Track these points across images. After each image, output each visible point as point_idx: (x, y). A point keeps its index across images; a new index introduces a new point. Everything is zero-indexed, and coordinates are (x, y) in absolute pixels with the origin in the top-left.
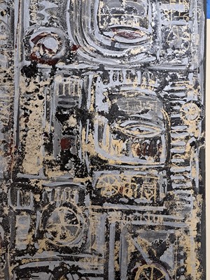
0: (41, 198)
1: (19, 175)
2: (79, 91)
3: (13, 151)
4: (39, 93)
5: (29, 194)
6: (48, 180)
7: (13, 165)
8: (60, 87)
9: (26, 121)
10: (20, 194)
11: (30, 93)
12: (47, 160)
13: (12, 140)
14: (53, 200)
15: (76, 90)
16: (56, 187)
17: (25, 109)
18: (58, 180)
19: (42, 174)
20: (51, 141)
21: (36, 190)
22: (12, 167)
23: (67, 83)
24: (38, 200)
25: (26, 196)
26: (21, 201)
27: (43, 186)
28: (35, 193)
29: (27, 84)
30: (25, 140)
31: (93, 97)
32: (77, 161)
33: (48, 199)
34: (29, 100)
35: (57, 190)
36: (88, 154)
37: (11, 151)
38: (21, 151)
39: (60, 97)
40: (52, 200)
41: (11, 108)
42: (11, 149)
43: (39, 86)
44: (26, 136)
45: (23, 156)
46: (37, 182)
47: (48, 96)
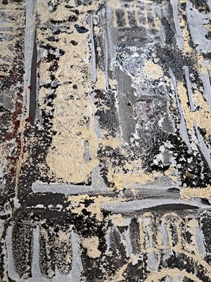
0: (102, 247)
1: (38, 187)
2: (158, 22)
3: (22, 129)
4: (78, 23)
5: (68, 236)
6: (115, 194)
7: (21, 161)
8: (119, 14)
9: (51, 69)
10: (42, 238)
11: (59, 22)
12: (109, 148)
13: (19, 105)
14: (136, 249)
15: (151, 20)
16: (140, 212)
17: (48, 47)
18: (142, 196)
19: (98, 183)
20: (113, 107)
21: (86, 225)
22: (19, 166)
23: (131, 9)
24: (94, 253)
25: (58, 243)
26: (44, 260)
27: (105, 213)
28: (86, 234)
29: (51, 8)
30: (50, 104)
31: (185, 30)
32: (180, 148)
33: (122, 248)
34: (58, 32)
35: (145, 221)
36: (203, 133)
37: (16, 128)
38: (41, 128)
39: (120, 30)
40: (135, 251)
41: (17, 46)
42: (17, 124)
43: (77, 12)
44: (52, 96)
45: (48, 141)
46: (87, 203)
47: (96, 28)
